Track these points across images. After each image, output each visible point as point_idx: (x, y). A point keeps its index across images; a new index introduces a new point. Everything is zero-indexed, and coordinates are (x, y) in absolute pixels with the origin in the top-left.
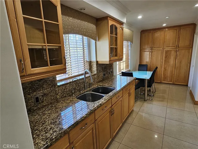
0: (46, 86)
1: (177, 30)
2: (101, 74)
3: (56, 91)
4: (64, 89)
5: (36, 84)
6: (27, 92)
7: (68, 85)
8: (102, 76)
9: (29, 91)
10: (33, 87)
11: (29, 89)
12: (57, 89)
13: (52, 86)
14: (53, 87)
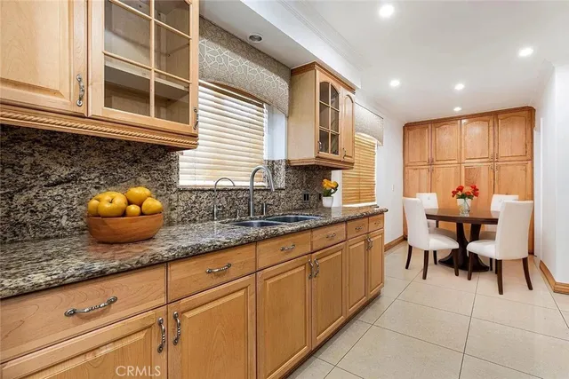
0: (146, 181)
1: (488, 121)
2: (299, 193)
3: (170, 200)
4: (195, 202)
5: (120, 167)
6: (93, 180)
7: (206, 194)
8: (300, 199)
9: (97, 180)
10: (111, 174)
11: (98, 175)
12: (174, 197)
13: (163, 185)
14: (165, 187)
